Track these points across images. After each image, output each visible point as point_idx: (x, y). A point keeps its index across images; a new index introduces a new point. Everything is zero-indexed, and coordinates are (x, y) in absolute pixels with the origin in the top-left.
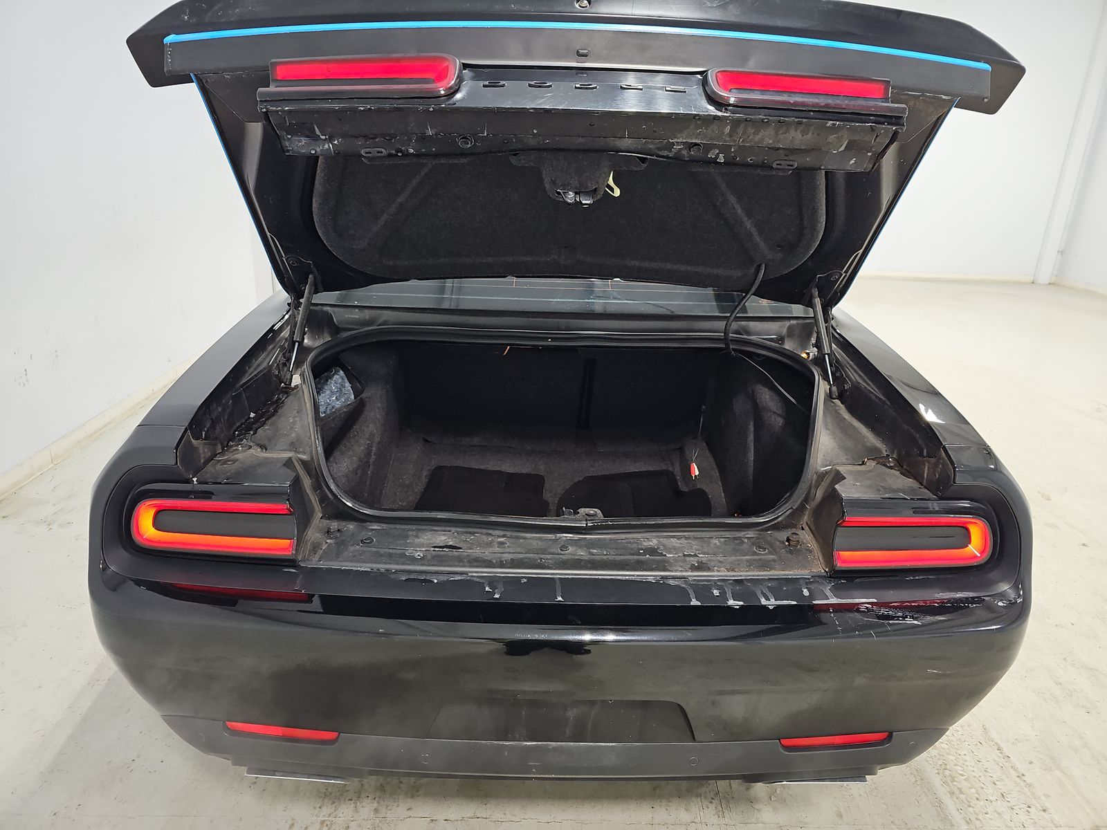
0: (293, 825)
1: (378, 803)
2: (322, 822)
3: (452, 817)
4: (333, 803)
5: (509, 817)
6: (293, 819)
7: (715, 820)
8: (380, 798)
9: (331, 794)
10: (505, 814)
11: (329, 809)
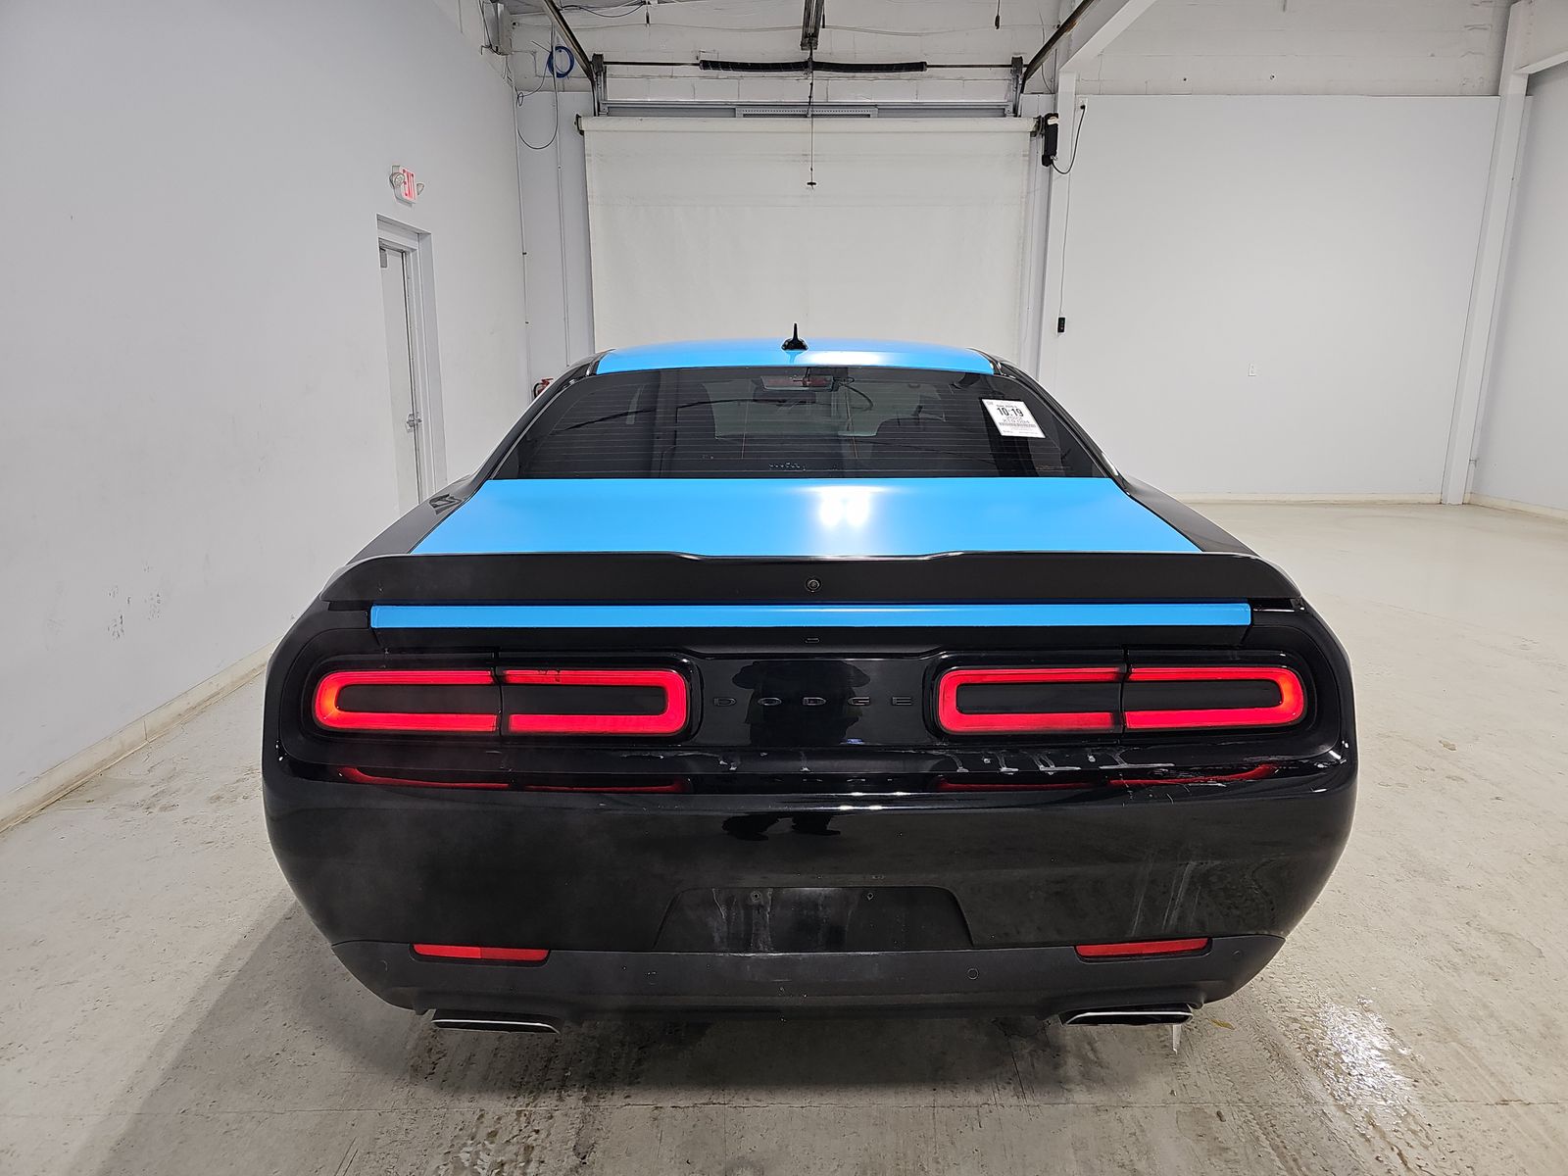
0: (482, 1116)
1: (587, 1090)
2: (519, 1113)
3: (682, 1104)
4: (531, 1092)
5: (753, 1102)
6: (481, 1110)
7: (1014, 1101)
8: (589, 1085)
9: (528, 1083)
10: (748, 1099)
11: (526, 1099)
